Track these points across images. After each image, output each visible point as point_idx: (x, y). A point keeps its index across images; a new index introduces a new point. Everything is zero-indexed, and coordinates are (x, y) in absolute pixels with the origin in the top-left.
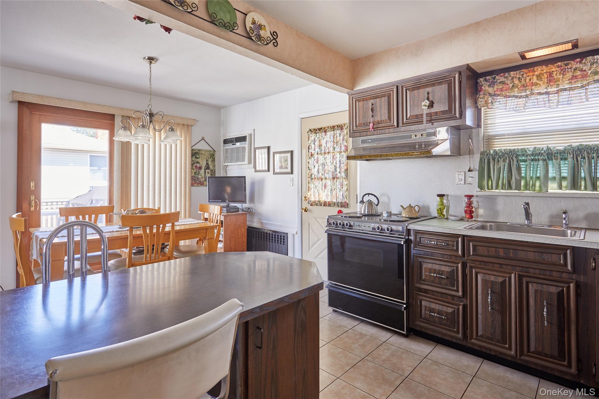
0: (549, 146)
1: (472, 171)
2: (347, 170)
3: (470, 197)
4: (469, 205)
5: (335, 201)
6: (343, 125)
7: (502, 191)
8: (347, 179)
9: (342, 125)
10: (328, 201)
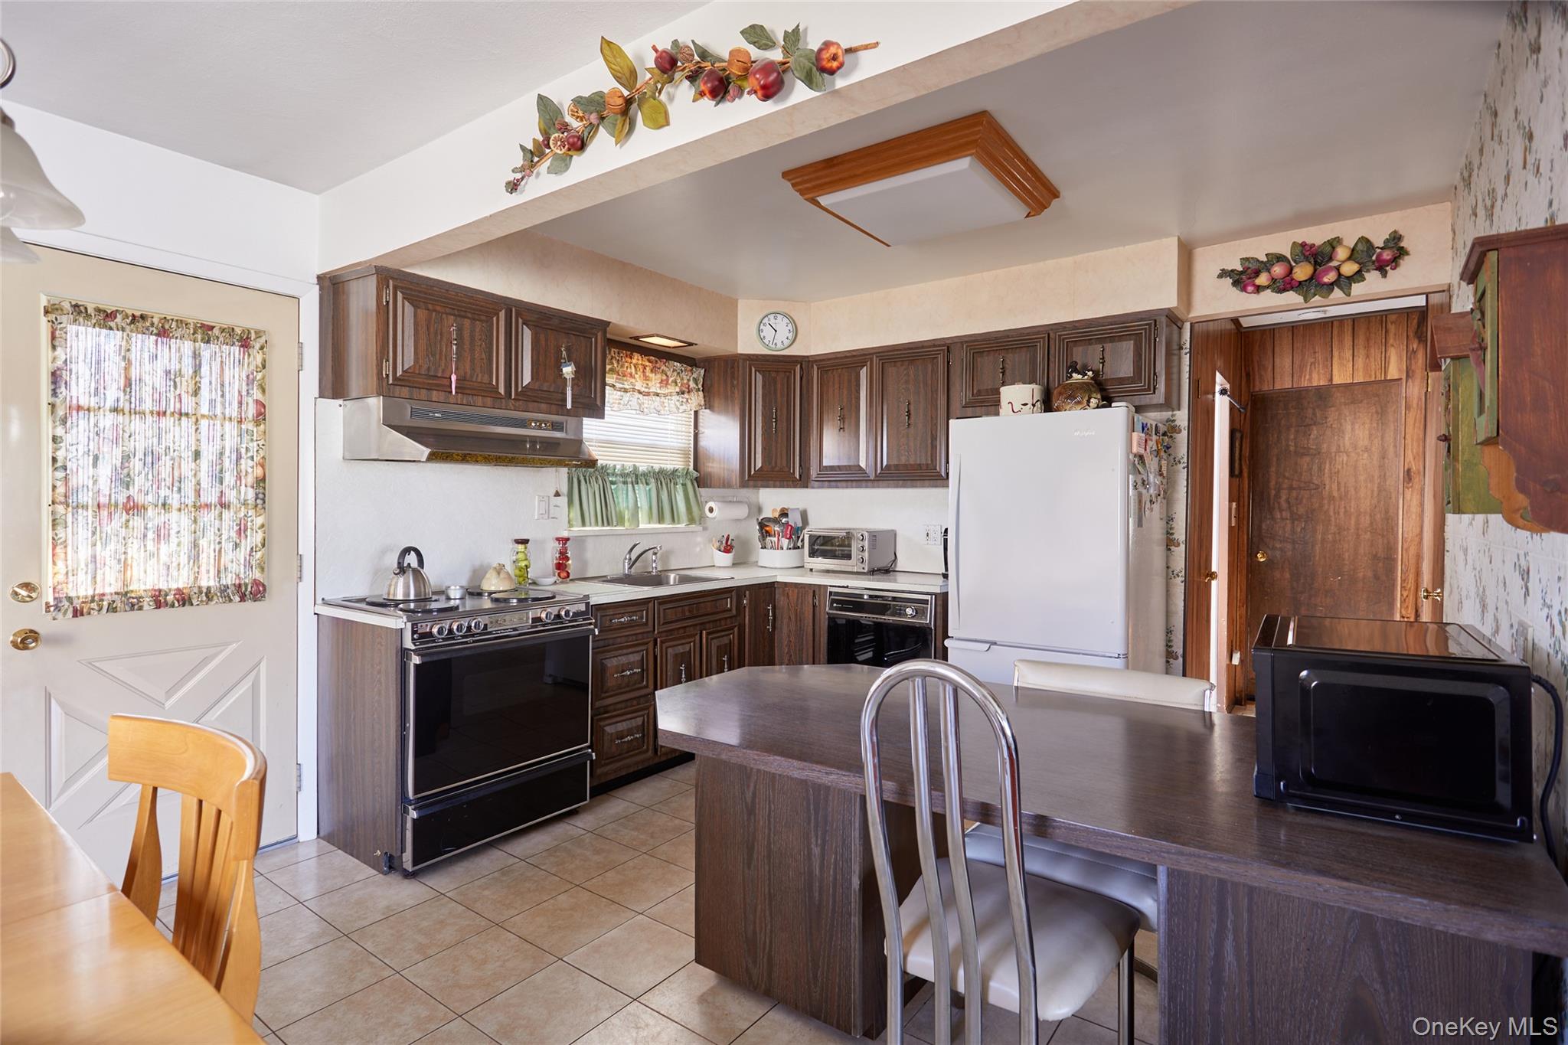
0: (637, 464)
1: (559, 496)
2: (264, 479)
3: (564, 541)
4: (563, 556)
5: (212, 583)
6: (253, 336)
7: (608, 528)
8: (264, 508)
9: (249, 332)
10: (174, 586)
